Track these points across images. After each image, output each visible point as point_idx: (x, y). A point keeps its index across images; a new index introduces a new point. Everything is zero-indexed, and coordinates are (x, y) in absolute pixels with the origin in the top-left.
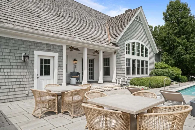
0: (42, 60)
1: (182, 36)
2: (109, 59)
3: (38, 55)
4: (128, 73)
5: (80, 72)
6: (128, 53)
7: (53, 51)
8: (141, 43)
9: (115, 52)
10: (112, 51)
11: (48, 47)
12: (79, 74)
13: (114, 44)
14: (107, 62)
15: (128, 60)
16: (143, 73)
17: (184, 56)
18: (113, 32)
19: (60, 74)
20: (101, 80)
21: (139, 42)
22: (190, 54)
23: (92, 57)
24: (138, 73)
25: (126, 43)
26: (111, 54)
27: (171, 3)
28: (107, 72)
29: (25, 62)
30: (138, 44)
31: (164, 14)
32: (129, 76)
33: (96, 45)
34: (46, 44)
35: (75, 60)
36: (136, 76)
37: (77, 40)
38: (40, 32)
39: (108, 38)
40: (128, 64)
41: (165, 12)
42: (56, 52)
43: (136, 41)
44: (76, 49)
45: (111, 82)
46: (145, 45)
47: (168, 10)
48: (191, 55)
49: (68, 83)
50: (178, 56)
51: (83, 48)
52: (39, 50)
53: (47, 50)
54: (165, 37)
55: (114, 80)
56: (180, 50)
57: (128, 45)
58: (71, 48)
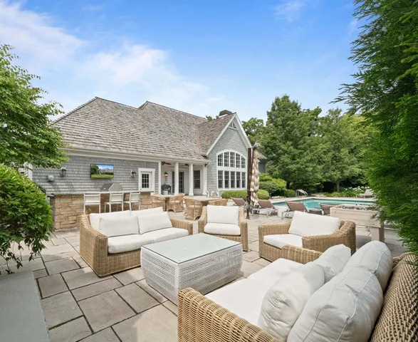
0: (143, 175)
1: (288, 142)
2: (199, 171)
3: (141, 171)
4: (220, 186)
5: (171, 185)
6: (220, 164)
7: (151, 168)
8: (236, 152)
9: (206, 165)
10: (201, 163)
11: (148, 165)
12: (170, 187)
13: (205, 157)
14: (197, 174)
15: (220, 172)
16: (238, 186)
17: (290, 167)
18: (204, 142)
19: (156, 186)
20: (191, 193)
21: (233, 151)
22: (298, 163)
23: (182, 170)
24: (233, 186)
25: (218, 154)
26: (201, 166)
27: (277, 100)
28: (197, 185)
29: (133, 177)
30: (232, 154)
31: (268, 113)
32: (221, 189)
33: (186, 159)
34: (147, 162)
35: (166, 173)
36: (230, 189)
37: (171, 156)
38: (143, 153)
39: (198, 150)
40: (220, 177)
41: (269, 111)
42: (153, 168)
43: (230, 151)
44: (169, 164)
45: (202, 195)
46: (241, 155)
47: (273, 109)
48: (299, 165)
49: (162, 193)
50: (283, 166)
51: (175, 163)
52: (141, 167)
53: (147, 167)
54: (268, 143)
55: (204, 193)
56: (285, 158)
57: (220, 156)
58: (163, 163)
